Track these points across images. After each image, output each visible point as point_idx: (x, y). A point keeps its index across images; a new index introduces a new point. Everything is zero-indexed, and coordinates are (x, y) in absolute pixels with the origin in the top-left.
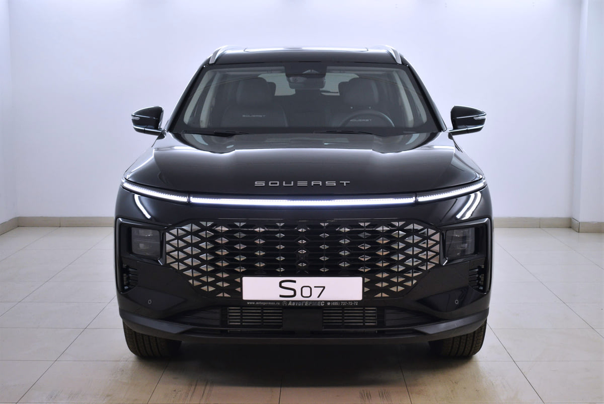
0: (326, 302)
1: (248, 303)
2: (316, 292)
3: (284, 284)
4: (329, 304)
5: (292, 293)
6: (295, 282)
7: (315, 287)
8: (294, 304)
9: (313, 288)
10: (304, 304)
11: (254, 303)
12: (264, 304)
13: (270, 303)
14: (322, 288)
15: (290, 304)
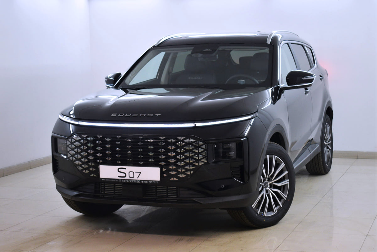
0: (141, 181)
1: (102, 180)
2: (136, 175)
3: (120, 170)
4: (142, 182)
5: (124, 175)
6: (125, 169)
7: (136, 172)
8: (124, 181)
9: (135, 173)
10: (130, 181)
11: (105, 180)
12: (110, 180)
13: (113, 180)
14: (139, 173)
15: (123, 181)
